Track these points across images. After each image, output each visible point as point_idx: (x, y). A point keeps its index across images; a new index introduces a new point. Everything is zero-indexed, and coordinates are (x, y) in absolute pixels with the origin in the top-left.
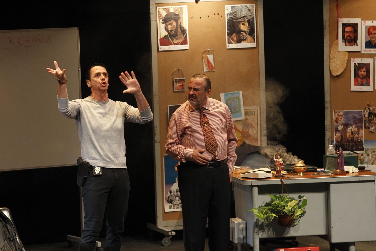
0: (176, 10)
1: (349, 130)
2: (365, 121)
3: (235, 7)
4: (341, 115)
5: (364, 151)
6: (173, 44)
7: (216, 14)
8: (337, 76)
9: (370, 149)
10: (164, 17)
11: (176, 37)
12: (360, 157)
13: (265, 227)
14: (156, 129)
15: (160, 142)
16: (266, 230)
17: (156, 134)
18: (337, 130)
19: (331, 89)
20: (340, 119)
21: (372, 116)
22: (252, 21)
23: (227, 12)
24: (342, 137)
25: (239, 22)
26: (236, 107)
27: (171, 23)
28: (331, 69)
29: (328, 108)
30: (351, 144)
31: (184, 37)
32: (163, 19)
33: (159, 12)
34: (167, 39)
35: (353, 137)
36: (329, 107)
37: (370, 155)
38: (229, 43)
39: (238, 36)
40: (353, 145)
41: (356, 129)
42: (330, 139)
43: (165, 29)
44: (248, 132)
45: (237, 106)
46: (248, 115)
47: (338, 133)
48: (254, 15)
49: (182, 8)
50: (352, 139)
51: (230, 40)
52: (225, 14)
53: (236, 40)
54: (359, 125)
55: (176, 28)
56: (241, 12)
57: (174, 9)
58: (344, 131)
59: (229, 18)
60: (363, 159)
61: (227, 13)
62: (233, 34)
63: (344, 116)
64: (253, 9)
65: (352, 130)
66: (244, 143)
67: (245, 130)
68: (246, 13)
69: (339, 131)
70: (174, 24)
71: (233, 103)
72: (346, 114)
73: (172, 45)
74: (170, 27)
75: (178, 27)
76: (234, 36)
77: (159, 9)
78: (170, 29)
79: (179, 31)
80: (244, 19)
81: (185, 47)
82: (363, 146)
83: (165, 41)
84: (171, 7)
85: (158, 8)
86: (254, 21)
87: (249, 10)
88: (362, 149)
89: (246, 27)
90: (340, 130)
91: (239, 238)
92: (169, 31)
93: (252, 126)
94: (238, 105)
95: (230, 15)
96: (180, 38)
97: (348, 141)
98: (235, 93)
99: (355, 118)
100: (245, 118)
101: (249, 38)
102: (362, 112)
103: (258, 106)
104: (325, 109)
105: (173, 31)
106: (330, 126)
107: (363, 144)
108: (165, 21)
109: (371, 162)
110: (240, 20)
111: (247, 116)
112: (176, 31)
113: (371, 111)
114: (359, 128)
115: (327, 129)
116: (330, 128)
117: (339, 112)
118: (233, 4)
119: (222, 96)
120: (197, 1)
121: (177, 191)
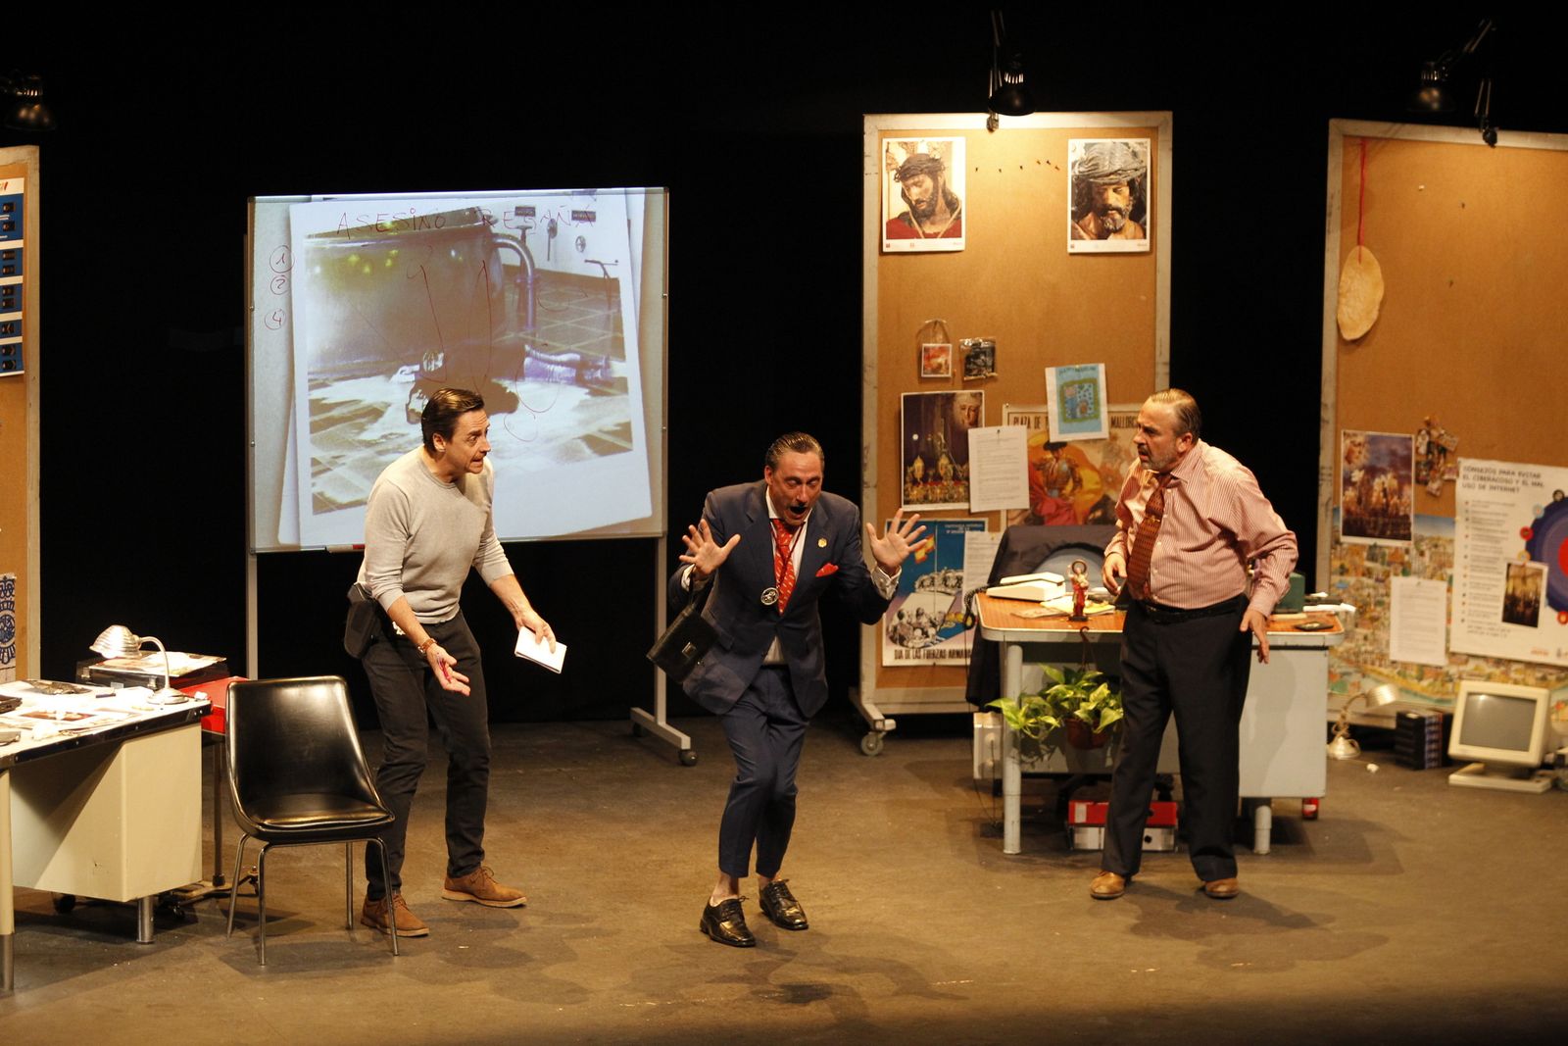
0: (935, 149)
1: (1378, 484)
2: (1418, 463)
3: (1096, 146)
4: (1360, 444)
5: (1412, 542)
6: (922, 236)
7: (1043, 162)
8: (1354, 342)
9: (1427, 538)
10: (900, 165)
11: (932, 218)
12: (1402, 557)
13: (1043, 746)
14: (868, 452)
15: (875, 487)
16: (1043, 752)
17: (866, 465)
18: (1348, 482)
19: (1337, 373)
20: (1357, 454)
21: (1436, 452)
22: (1140, 184)
23: (1072, 158)
24: (1359, 501)
25: (1105, 184)
26: (1088, 404)
27: (919, 182)
28: (1339, 322)
29: (1327, 422)
30: (1381, 521)
31: (952, 219)
32: (897, 170)
34: (907, 223)
35: (1387, 504)
36: (1332, 421)
37: (1427, 553)
38: (1074, 238)
39: (1100, 221)
40: (1385, 525)
41: (1395, 483)
42: (1331, 503)
43: (902, 197)
44: (1117, 471)
45: (1090, 402)
46: (1118, 426)
47: (1350, 488)
48: (1146, 167)
49: (949, 145)
50: (1385, 507)
51: (1077, 229)
53: (1093, 231)
54: (1403, 473)
55: (932, 194)
56: (1111, 158)
57: (929, 144)
58: (1366, 486)
59: (1077, 173)
60: (1409, 564)
62: (1087, 215)
63: (1366, 445)
64: (1145, 153)
65: (1386, 486)
66: (1106, 498)
67: (1109, 465)
68: (1125, 162)
69: (1354, 484)
70: (928, 183)
71: (1078, 395)
72: (1373, 440)
73: (919, 237)
74: (915, 193)
75: (937, 192)
76: (1090, 220)
77: (888, 143)
78: (917, 195)
79: (941, 202)
80: (1118, 177)
81: (955, 244)
82: (1409, 529)
83: (900, 227)
84: (921, 139)
85: (885, 141)
86: (1146, 182)
87: (1135, 154)
88: (1407, 537)
89: (1124, 197)
90: (1356, 483)
91: (982, 767)
92: (914, 203)
94: (1092, 401)
95: (1080, 164)
96: (941, 220)
97: (1374, 513)
98: (1085, 369)
99: (1393, 453)
100: (1110, 433)
101: (1131, 227)
102: (1410, 439)
104: (1322, 424)
105: (923, 201)
106: (1331, 468)
107: (1410, 524)
108: (905, 174)
109: (1429, 571)
110: (1106, 180)
111: (1116, 431)
112: (932, 203)
113: (1433, 440)
114: (1403, 481)
115: (1324, 477)
116: (1330, 475)
117: (1355, 435)
119: (1051, 376)
120: (991, 126)
121: (919, 614)
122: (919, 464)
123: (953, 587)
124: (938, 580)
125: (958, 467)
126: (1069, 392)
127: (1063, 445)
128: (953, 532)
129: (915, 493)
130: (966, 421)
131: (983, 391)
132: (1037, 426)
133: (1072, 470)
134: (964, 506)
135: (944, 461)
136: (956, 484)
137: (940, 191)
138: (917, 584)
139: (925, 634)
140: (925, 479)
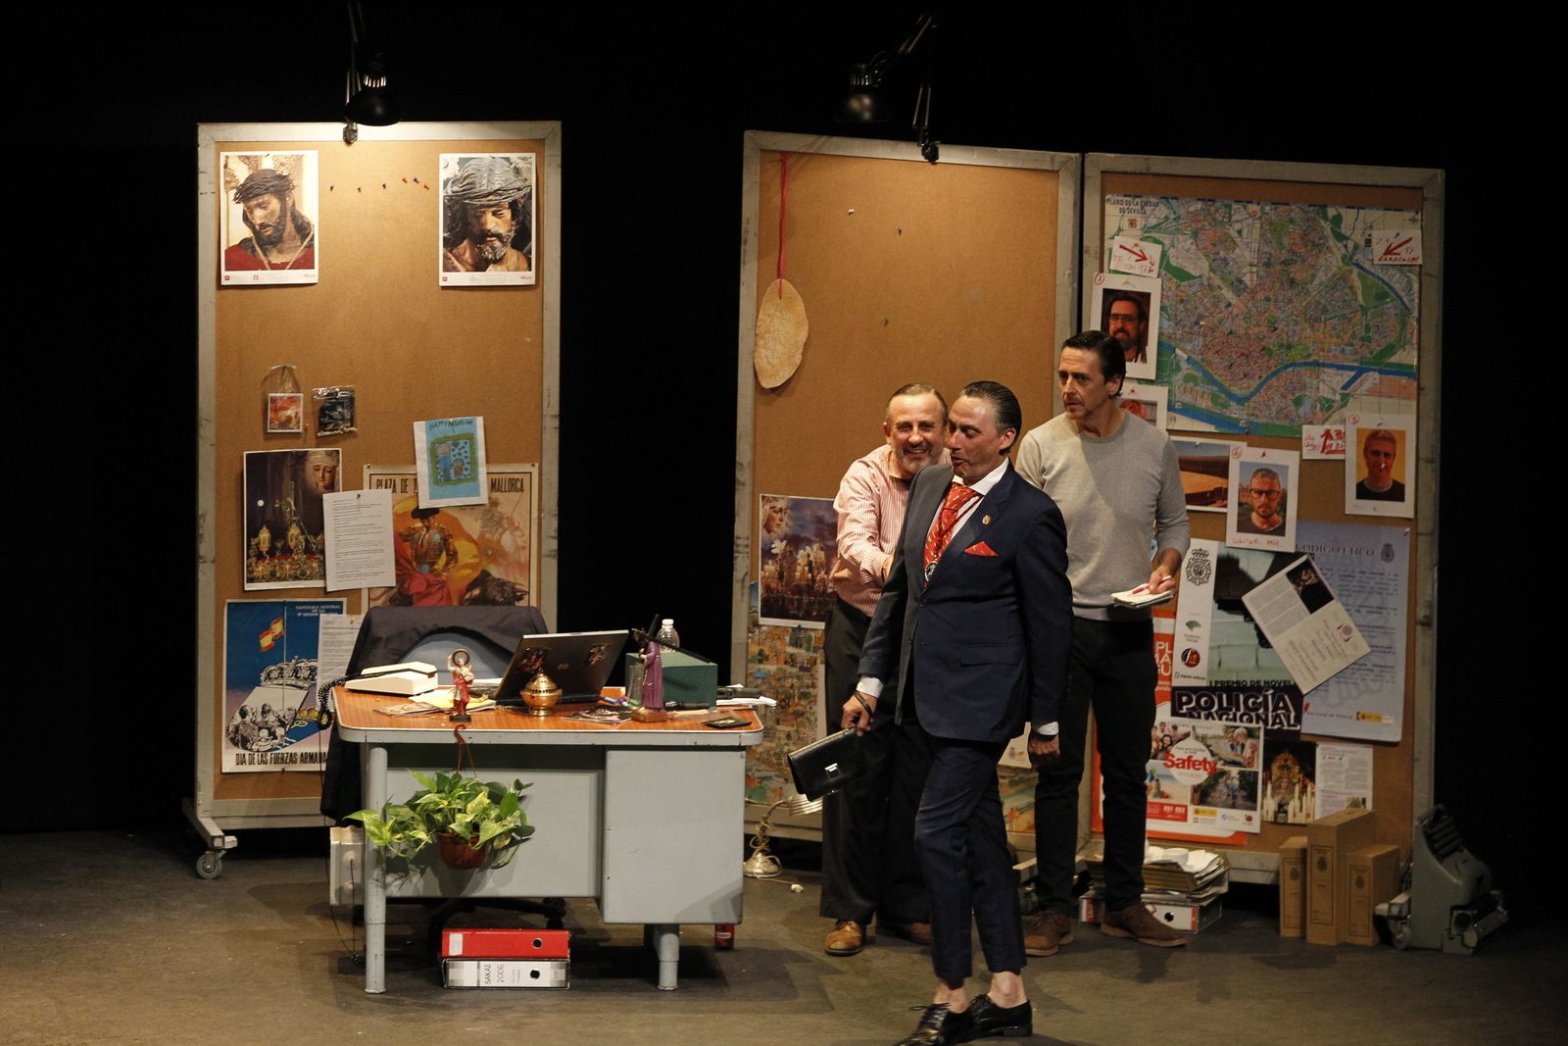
0: (282, 164)
1: (802, 556)
3: (471, 162)
4: (781, 510)
6: (267, 266)
7: (410, 180)
8: (773, 390)
10: (242, 182)
11: (279, 246)
13: (410, 866)
14: (204, 520)
15: (213, 562)
16: (411, 873)
17: (202, 535)
18: (767, 554)
19: (755, 426)
20: (778, 522)
22: (523, 206)
23: (444, 175)
24: (781, 577)
25: (482, 206)
26: (463, 464)
27: (263, 203)
28: (757, 368)
29: (743, 484)
30: (805, 599)
31: (302, 247)
32: (238, 188)
33: (226, 166)
34: (249, 251)
35: (813, 580)
36: (748, 482)
38: (446, 269)
39: (476, 250)
40: (811, 604)
41: (822, 555)
42: (747, 578)
43: (244, 220)
44: (499, 541)
45: (466, 461)
46: (499, 490)
47: (770, 562)
48: (530, 186)
49: (299, 158)
50: (810, 582)
51: (450, 259)
52: (437, 180)
53: (469, 261)
55: (280, 217)
56: (489, 175)
57: (275, 159)
58: (789, 558)
59: (450, 193)
61: (445, 178)
62: (462, 243)
63: (788, 511)
64: (529, 169)
65: (811, 558)
66: (485, 574)
67: (488, 536)
68: (506, 181)
69: (774, 557)
70: (275, 204)
71: (452, 453)
72: (796, 506)
73: (264, 268)
74: (259, 215)
75: (285, 216)
76: (465, 248)
77: (227, 157)
78: (261, 219)
79: (290, 227)
80: (498, 198)
81: (306, 276)
83: (241, 256)
84: (264, 153)
85: (223, 155)
86: (531, 204)
87: (517, 171)
89: (505, 222)
90: (777, 554)
91: (340, 891)
92: (257, 227)
93: (513, 524)
94: (468, 460)
95: (453, 183)
96: (290, 248)
97: (798, 590)
98: (461, 422)
99: (820, 520)
100: (490, 498)
101: (513, 256)
103: (533, 465)
104: (737, 487)
105: (269, 226)
106: (748, 538)
108: (247, 193)
110: (484, 201)
111: (496, 495)
112: (280, 227)
115: (740, 549)
116: (747, 546)
117: (775, 499)
118: (464, 152)
119: (420, 429)
120: (349, 138)
121: (265, 711)
122: (264, 535)
123: (305, 679)
124: (288, 672)
125: (311, 539)
126: (441, 450)
127: (435, 511)
128: (305, 615)
129: (261, 569)
130: (321, 484)
131: (340, 449)
132: (404, 490)
133: (445, 540)
134: (318, 584)
135: (294, 531)
136: (308, 558)
137: (289, 214)
138: (263, 676)
139: (273, 735)
140: (272, 552)
